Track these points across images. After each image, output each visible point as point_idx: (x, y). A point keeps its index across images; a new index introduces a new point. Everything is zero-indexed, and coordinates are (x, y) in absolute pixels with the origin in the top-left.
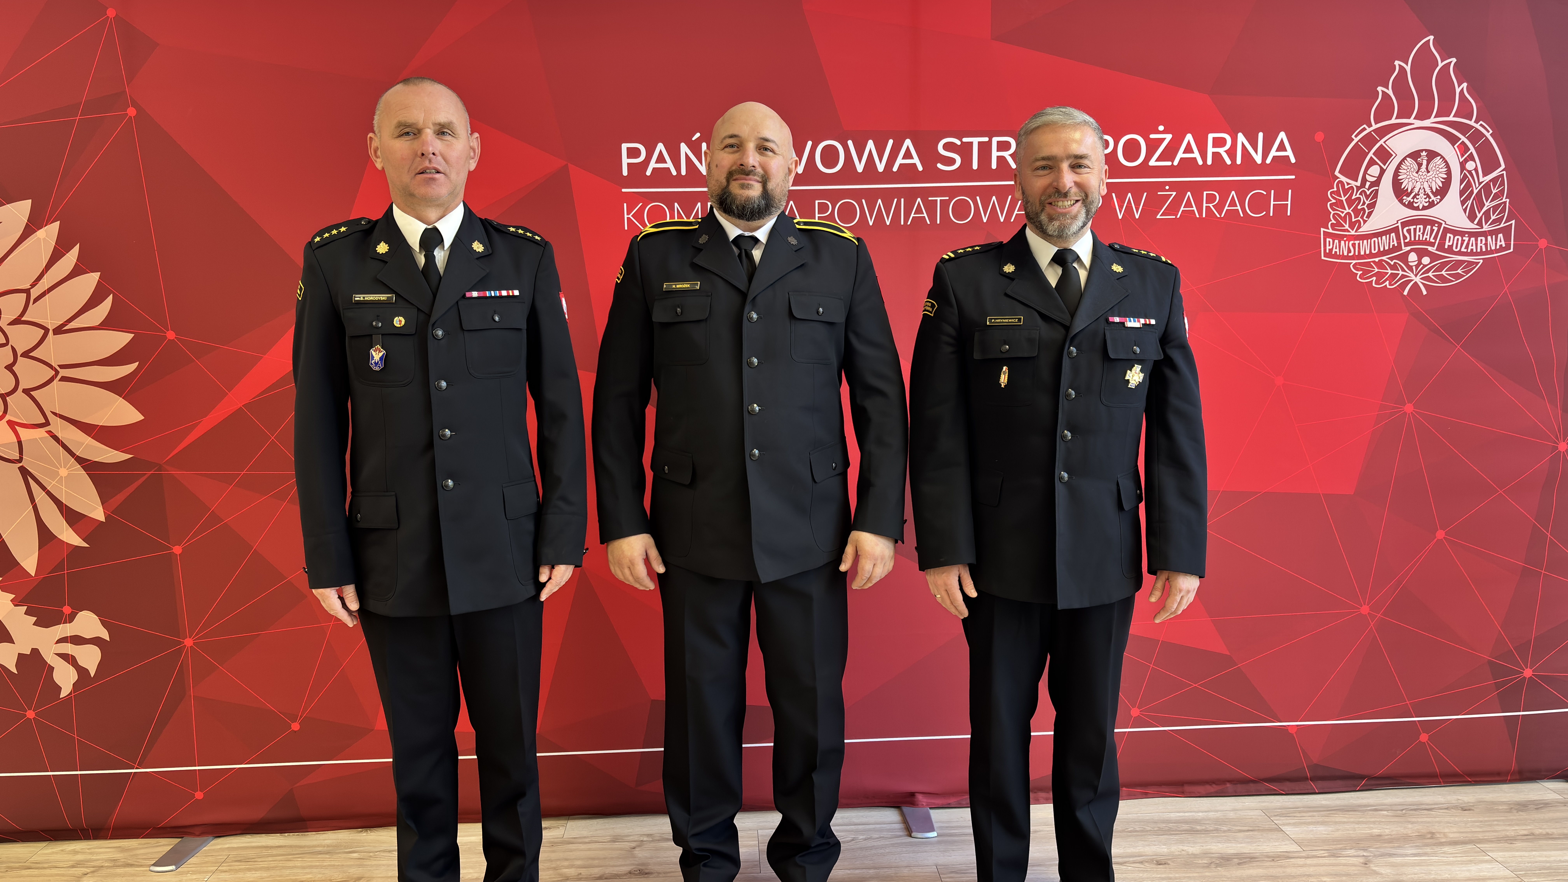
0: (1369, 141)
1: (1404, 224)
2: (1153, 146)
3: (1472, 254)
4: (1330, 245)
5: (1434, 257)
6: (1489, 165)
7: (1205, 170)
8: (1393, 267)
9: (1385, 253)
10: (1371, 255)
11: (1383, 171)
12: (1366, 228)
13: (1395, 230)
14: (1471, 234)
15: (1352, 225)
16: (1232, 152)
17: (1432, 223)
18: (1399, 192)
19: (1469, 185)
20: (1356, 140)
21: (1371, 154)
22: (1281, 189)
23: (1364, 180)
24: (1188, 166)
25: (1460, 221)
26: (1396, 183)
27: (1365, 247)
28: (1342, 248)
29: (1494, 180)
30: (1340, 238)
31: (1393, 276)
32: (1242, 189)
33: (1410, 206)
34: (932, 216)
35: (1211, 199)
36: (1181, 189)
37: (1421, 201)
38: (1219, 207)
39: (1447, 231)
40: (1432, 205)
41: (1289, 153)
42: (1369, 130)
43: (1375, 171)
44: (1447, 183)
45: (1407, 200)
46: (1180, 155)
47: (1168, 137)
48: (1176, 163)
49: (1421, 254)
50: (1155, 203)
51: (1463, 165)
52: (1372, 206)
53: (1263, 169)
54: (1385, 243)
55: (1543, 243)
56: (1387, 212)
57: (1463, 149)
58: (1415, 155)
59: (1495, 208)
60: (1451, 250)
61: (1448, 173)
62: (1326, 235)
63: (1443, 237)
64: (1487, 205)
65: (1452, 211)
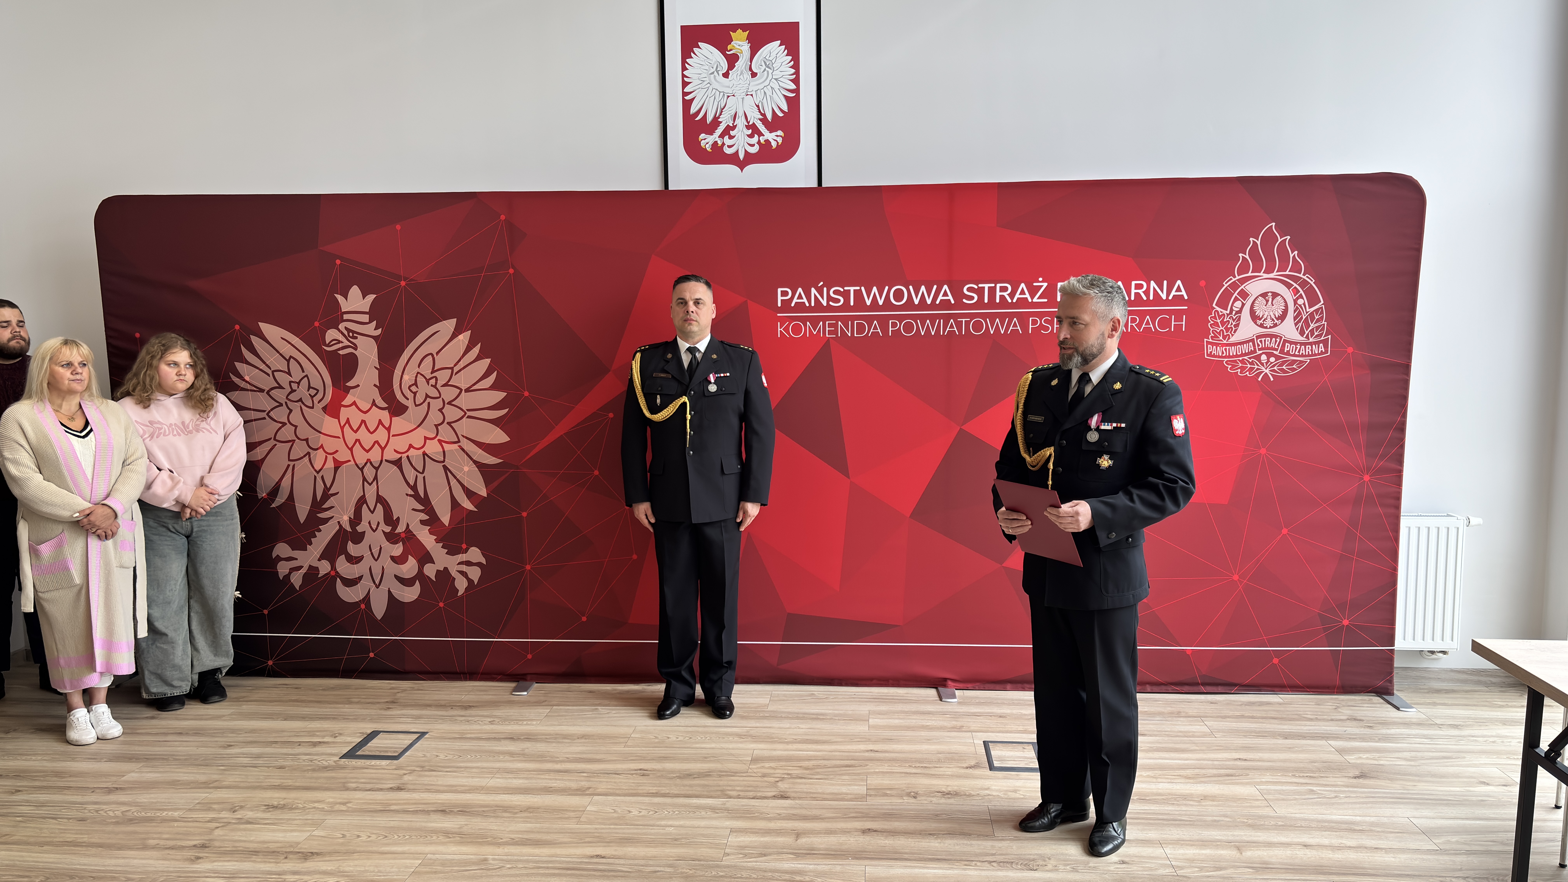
0: (1234, 286)
1: (1258, 337)
3: (1303, 356)
4: (1211, 349)
5: (1277, 358)
6: (1312, 301)
8: (1252, 363)
9: (1246, 354)
10: (1237, 356)
11: (1243, 305)
12: (1233, 339)
13: (1252, 341)
14: (1301, 344)
15: (1224, 337)
16: (1147, 293)
17: (1276, 336)
18: (1254, 317)
19: (1300, 313)
20: (1226, 286)
21: (1236, 294)
22: (1178, 314)
23: (1232, 310)
25: (1295, 335)
26: (1252, 312)
27: (1233, 351)
28: (1219, 351)
29: (1316, 310)
30: (1217, 345)
31: (1251, 369)
32: (1154, 315)
33: (1261, 326)
34: (959, 331)
37: (1269, 323)
38: (1139, 325)
39: (1286, 341)
40: (1275, 325)
41: (1184, 293)
42: (1234, 280)
43: (1238, 304)
44: (1285, 312)
45: (1259, 322)
49: (1269, 355)
51: (1295, 301)
52: (1237, 326)
53: (1167, 302)
54: (1245, 348)
55: (1350, 350)
56: (1247, 329)
57: (1296, 291)
58: (1264, 295)
59: (1317, 328)
60: (1288, 353)
61: (1286, 306)
62: (1208, 343)
63: (1283, 346)
64: (1312, 326)
65: (1288, 329)
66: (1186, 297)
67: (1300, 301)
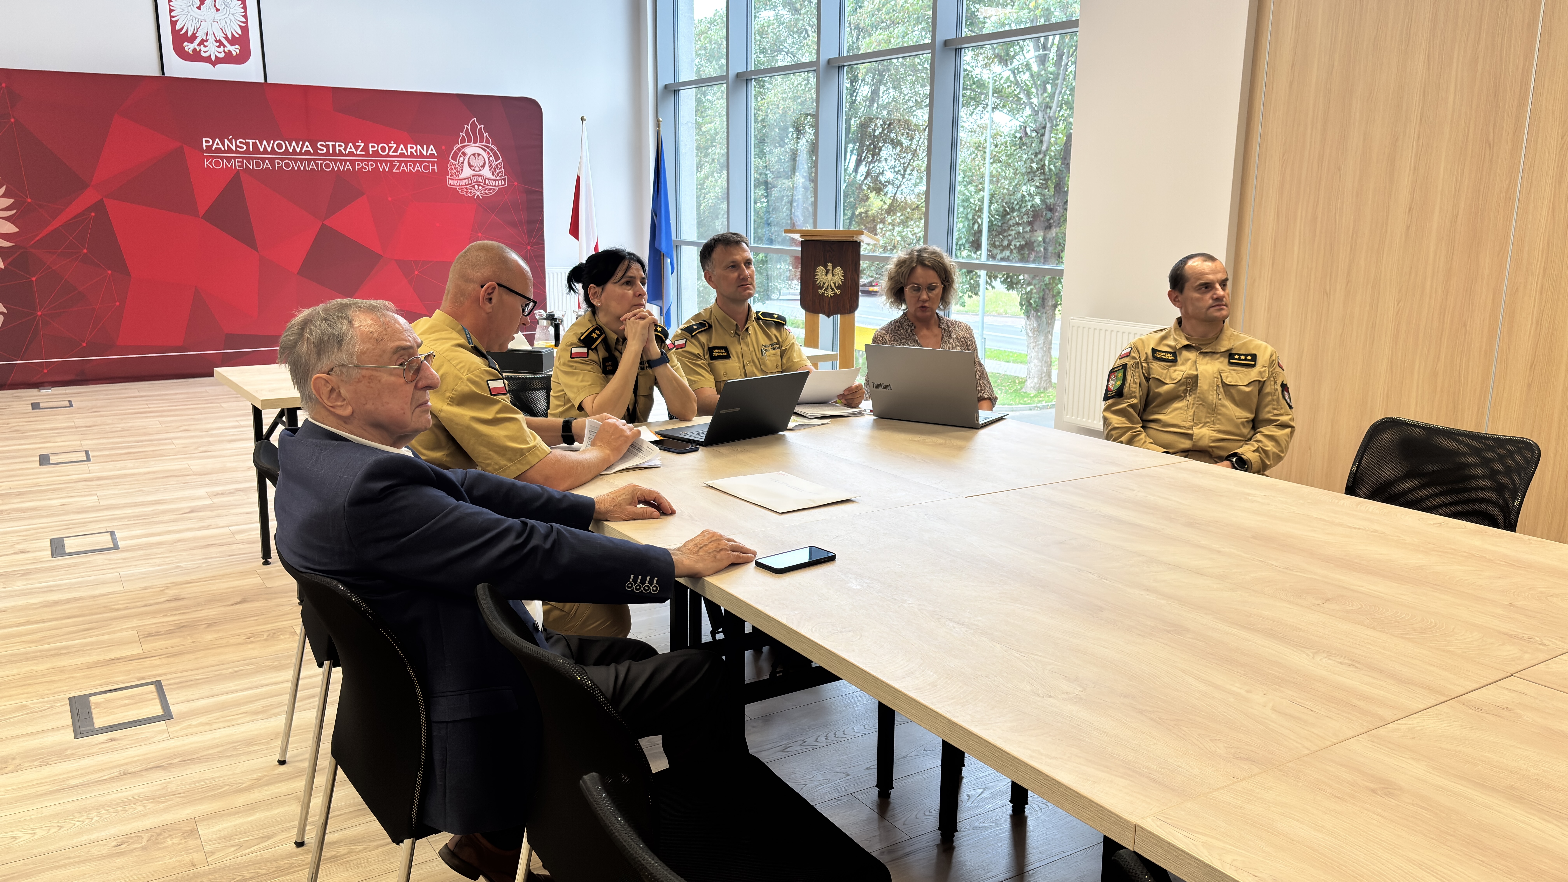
0: (459, 149)
1: (473, 176)
2: (390, 148)
3: (494, 186)
4: (450, 182)
5: (483, 187)
6: (497, 159)
7: (407, 156)
8: (471, 189)
9: (467, 185)
10: (463, 185)
11: (464, 159)
12: (461, 177)
13: (470, 178)
14: (493, 180)
15: (456, 176)
16: (416, 151)
17: (481, 176)
18: (470, 166)
19: (491, 165)
20: (455, 149)
21: (460, 154)
22: (433, 163)
23: (459, 162)
24: (402, 155)
25: (490, 176)
26: (469, 163)
27: (461, 183)
28: (454, 183)
29: (499, 163)
30: (453, 179)
31: (471, 192)
32: (421, 163)
33: (474, 170)
34: (317, 167)
35: (410, 166)
36: (400, 162)
37: (477, 169)
38: (414, 168)
39: (486, 179)
40: (480, 170)
41: (434, 152)
42: (459, 146)
43: (462, 159)
44: (484, 164)
45: (473, 168)
46: (400, 151)
47: (395, 145)
48: (398, 154)
49: (479, 185)
50: (392, 166)
51: (489, 159)
52: (462, 170)
53: (426, 157)
54: (467, 182)
55: (516, 184)
56: (467, 172)
57: (488, 153)
58: (474, 155)
59: (500, 172)
60: (487, 185)
61: (485, 160)
62: (449, 178)
63: (485, 181)
64: (498, 171)
65: (486, 172)
66: (436, 154)
67: (491, 159)
